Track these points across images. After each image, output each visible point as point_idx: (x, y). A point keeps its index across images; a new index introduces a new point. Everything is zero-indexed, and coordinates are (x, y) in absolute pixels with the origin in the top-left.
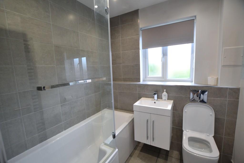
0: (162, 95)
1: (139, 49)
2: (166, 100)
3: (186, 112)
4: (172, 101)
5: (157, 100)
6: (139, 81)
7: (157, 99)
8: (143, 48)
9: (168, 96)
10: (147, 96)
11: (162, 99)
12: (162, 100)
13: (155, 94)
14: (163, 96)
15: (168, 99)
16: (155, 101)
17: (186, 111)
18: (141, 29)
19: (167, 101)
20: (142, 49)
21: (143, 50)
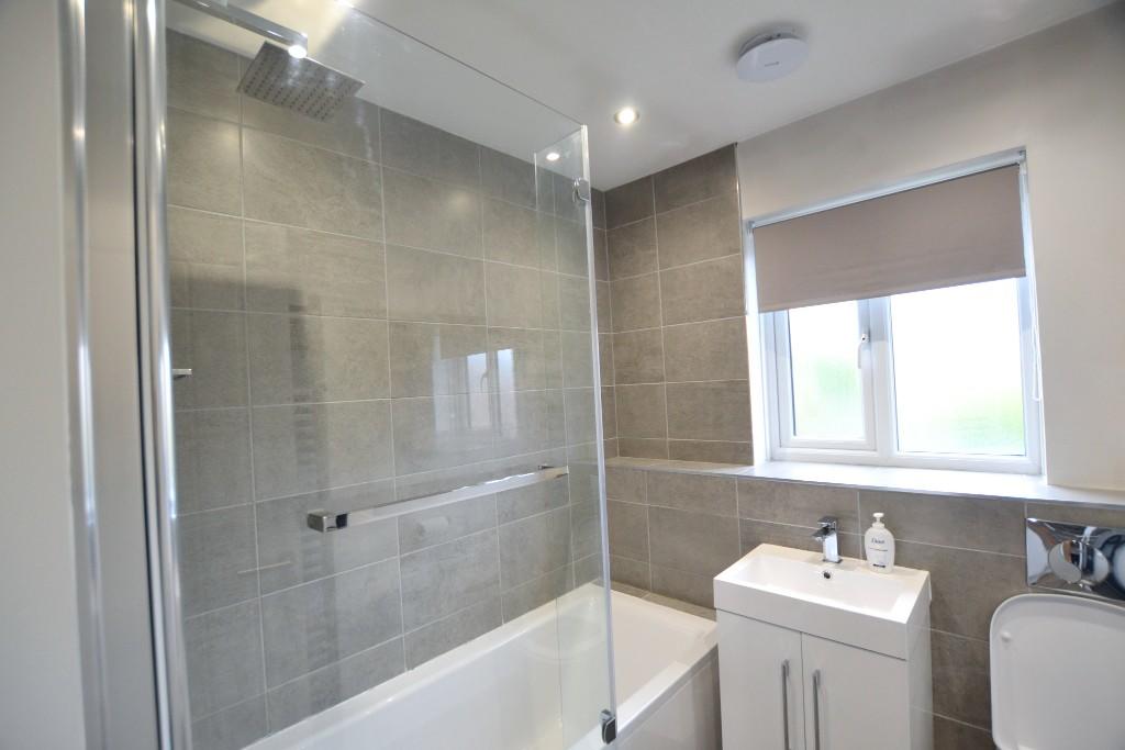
0: (863, 538)
1: (741, 311)
2: (888, 568)
3: (1006, 640)
4: (923, 575)
5: (840, 561)
6: (750, 462)
7: (837, 560)
8: (765, 305)
9: (897, 545)
10: (785, 539)
11: (865, 558)
12: (867, 566)
13: (826, 531)
14: (868, 544)
15: (896, 563)
16: (829, 568)
17: (1007, 634)
18: (751, 222)
19: (893, 571)
20: (760, 312)
21: (765, 317)
